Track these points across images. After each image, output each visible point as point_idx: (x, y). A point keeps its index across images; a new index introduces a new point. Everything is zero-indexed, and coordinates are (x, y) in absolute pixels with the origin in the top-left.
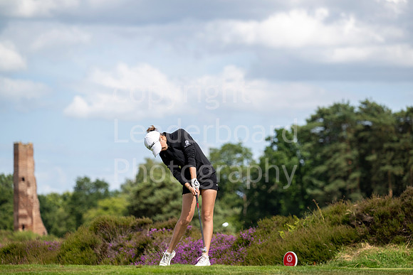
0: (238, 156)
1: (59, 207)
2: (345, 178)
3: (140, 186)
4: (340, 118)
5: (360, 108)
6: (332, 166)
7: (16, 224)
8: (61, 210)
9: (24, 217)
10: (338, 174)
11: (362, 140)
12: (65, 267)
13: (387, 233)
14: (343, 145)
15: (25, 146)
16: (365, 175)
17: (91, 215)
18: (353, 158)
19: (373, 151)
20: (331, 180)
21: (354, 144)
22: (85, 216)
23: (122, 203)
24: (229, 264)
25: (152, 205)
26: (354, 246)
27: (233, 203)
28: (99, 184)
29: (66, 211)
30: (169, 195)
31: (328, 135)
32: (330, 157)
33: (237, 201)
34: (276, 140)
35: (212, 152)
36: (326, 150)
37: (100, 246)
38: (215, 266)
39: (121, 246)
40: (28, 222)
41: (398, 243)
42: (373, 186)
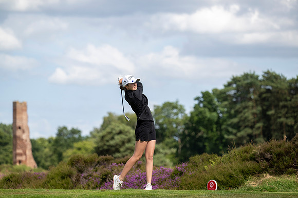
0: (175, 111)
1: (45, 147)
2: (252, 127)
3: (104, 133)
4: (248, 84)
5: (263, 76)
6: (243, 119)
7: (14, 160)
8: (47, 150)
9: (21, 155)
10: (247, 124)
11: (264, 100)
12: (50, 191)
13: (282, 167)
14: (250, 104)
15: (21, 104)
16: (266, 125)
17: (69, 153)
18: (258, 112)
19: (273, 108)
20: (242, 128)
21: (258, 102)
22: (64, 154)
23: (91, 145)
24: (168, 189)
25: (112, 146)
26: (258, 176)
27: (171, 145)
28: (74, 131)
29: (50, 150)
30: (125, 139)
31: (240, 96)
32: (241, 112)
33: (174, 144)
34: (202, 99)
35: (156, 108)
36: (238, 106)
37: (75, 176)
38: (158, 190)
39: (91, 176)
40: (23, 158)
41: (290, 174)
42: (272, 133)
